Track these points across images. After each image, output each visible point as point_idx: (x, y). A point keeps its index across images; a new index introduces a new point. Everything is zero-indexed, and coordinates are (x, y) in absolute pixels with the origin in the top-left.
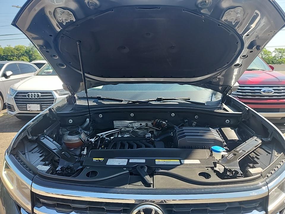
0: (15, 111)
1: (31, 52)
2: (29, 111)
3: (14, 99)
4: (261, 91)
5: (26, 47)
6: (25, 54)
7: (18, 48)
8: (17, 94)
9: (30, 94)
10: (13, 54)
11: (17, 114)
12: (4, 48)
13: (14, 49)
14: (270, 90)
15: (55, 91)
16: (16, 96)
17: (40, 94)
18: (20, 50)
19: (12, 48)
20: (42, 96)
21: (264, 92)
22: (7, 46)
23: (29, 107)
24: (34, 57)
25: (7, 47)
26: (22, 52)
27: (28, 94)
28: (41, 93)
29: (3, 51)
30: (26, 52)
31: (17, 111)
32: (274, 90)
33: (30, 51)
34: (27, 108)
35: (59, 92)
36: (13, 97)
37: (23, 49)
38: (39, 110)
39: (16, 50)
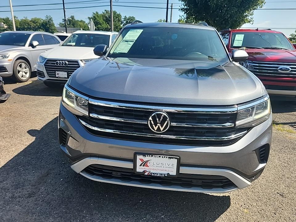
0: (45, 77)
1: (48, 26)
2: (57, 77)
3: (44, 66)
4: (278, 69)
5: (43, 20)
6: (42, 27)
7: (35, 20)
8: (47, 61)
9: (58, 62)
10: (30, 27)
11: (47, 80)
12: (21, 20)
13: (31, 21)
14: (287, 68)
15: (81, 60)
16: (46, 63)
17: (67, 63)
18: (37, 23)
19: (28, 21)
20: (68, 64)
21: (281, 69)
22: (24, 17)
23: (58, 74)
24: (51, 31)
25: (24, 19)
26: (38, 24)
27: (56, 62)
28: (68, 61)
29: (20, 23)
30: (42, 24)
31: (47, 77)
32: (291, 68)
33: (46, 24)
34: (56, 76)
35: (84, 62)
36: (43, 64)
37: (40, 22)
38: (66, 77)
39: (33, 22)
